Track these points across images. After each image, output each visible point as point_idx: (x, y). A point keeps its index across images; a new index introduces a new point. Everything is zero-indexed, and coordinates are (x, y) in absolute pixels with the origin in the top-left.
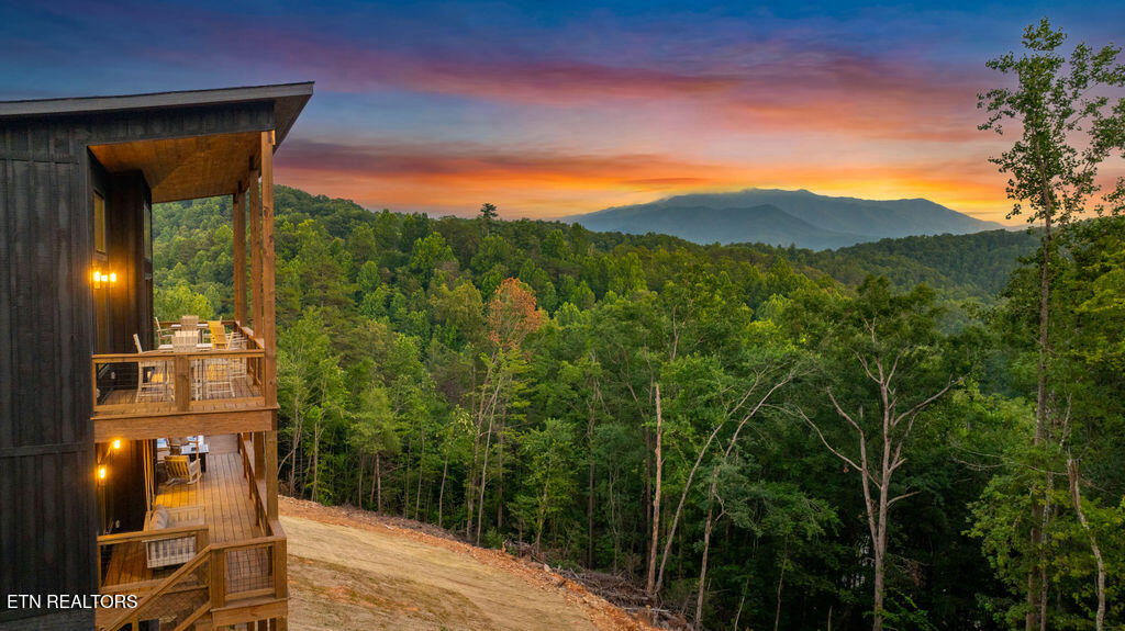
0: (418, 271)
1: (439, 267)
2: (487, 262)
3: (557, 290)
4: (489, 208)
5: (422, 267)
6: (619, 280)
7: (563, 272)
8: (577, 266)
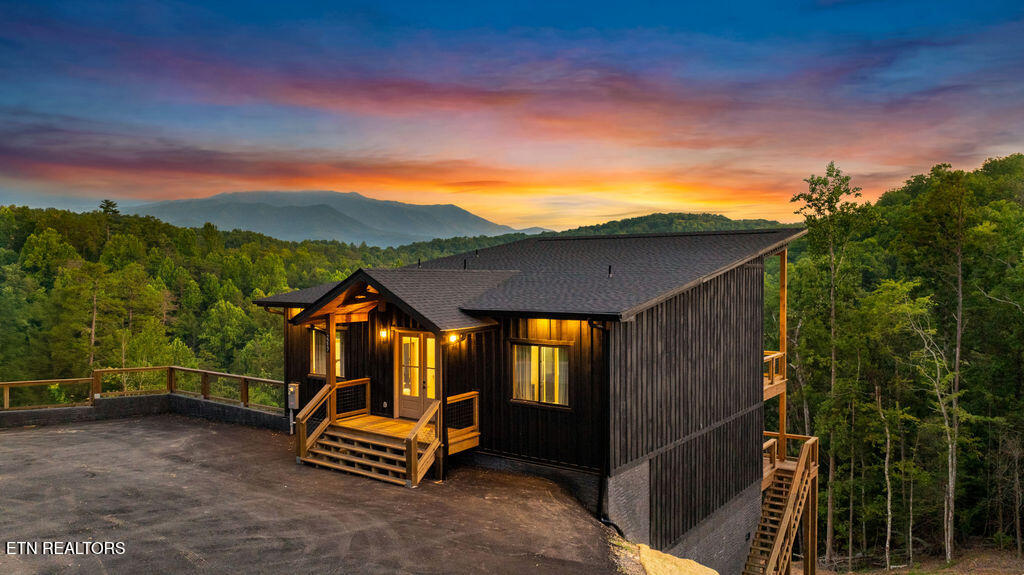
0: (34, 269)
1: (64, 265)
2: (118, 260)
3: (201, 289)
4: (108, 205)
5: (40, 265)
6: (264, 278)
7: (204, 270)
8: (219, 265)
